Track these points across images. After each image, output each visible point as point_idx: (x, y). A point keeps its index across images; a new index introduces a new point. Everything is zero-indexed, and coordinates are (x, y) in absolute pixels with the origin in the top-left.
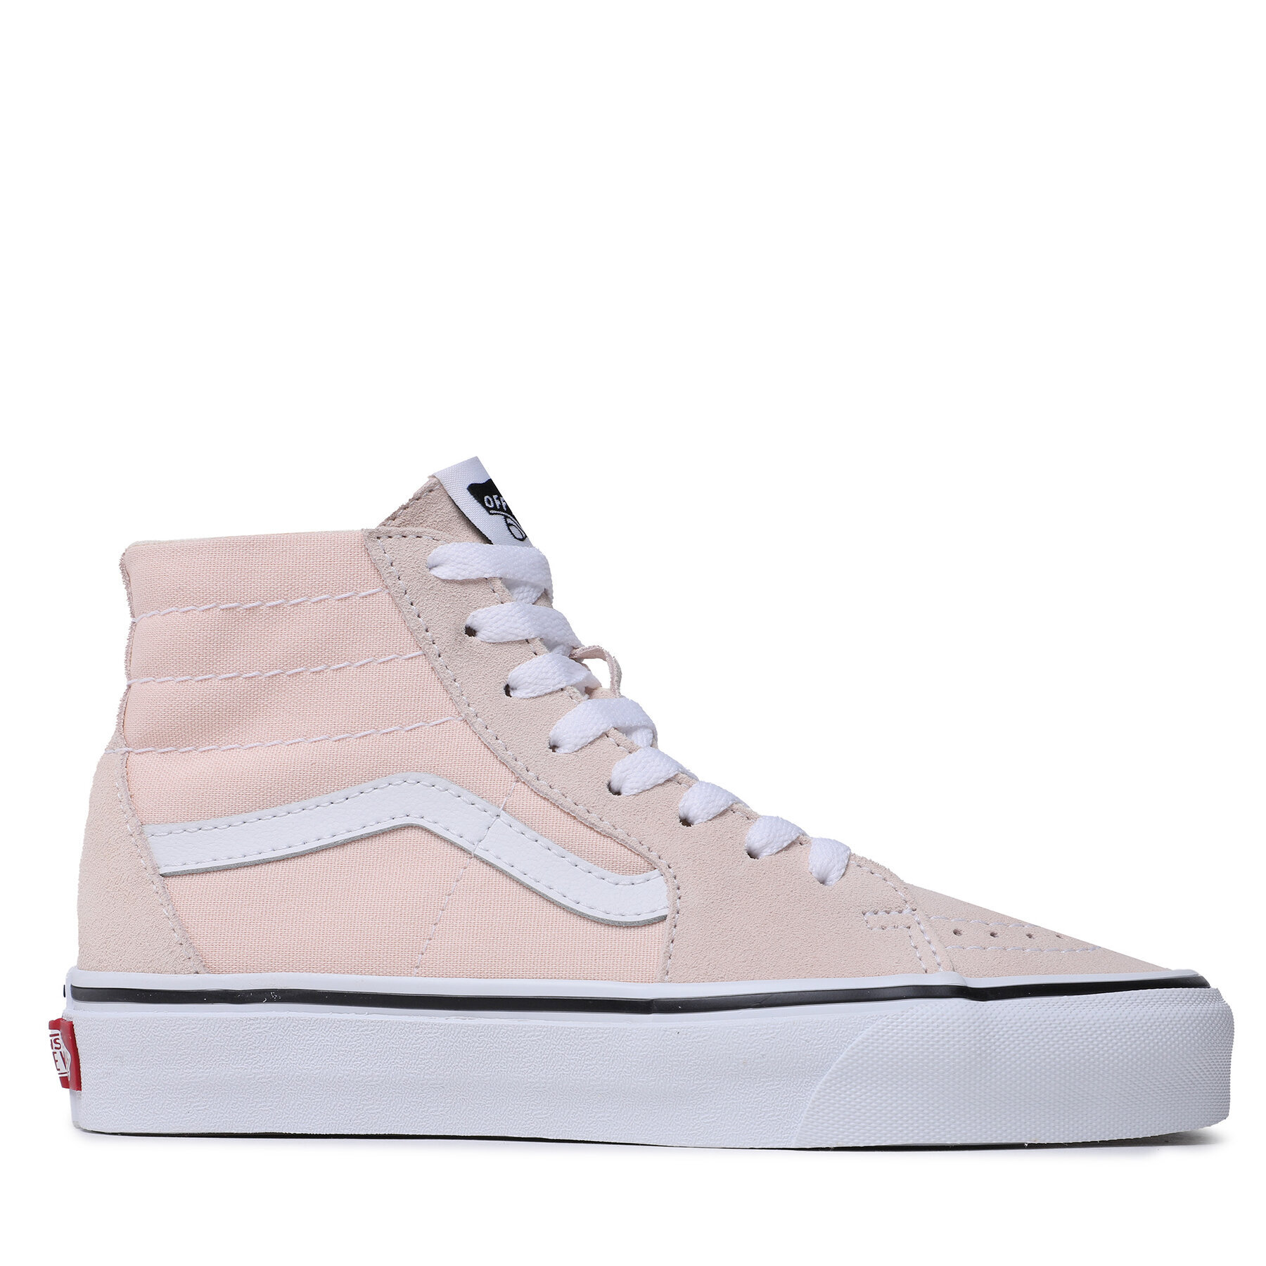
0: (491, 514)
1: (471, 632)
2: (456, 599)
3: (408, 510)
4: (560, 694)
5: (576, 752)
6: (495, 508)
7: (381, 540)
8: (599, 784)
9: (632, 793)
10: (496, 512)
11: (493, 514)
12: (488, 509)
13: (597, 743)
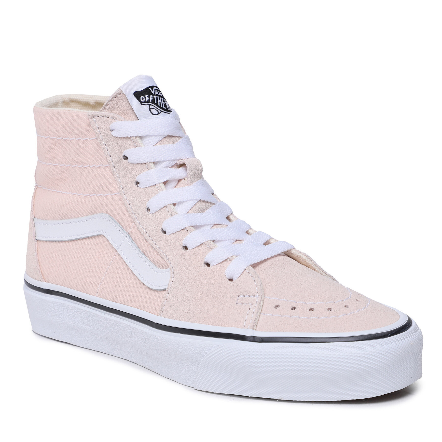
0: (142, 105)
1: (126, 158)
2: (119, 145)
3: (112, 102)
4: (154, 187)
5: (154, 213)
6: (145, 102)
7: (95, 118)
8: (157, 229)
9: (168, 234)
10: (145, 103)
11: (143, 105)
12: (141, 103)
13: (161, 210)
